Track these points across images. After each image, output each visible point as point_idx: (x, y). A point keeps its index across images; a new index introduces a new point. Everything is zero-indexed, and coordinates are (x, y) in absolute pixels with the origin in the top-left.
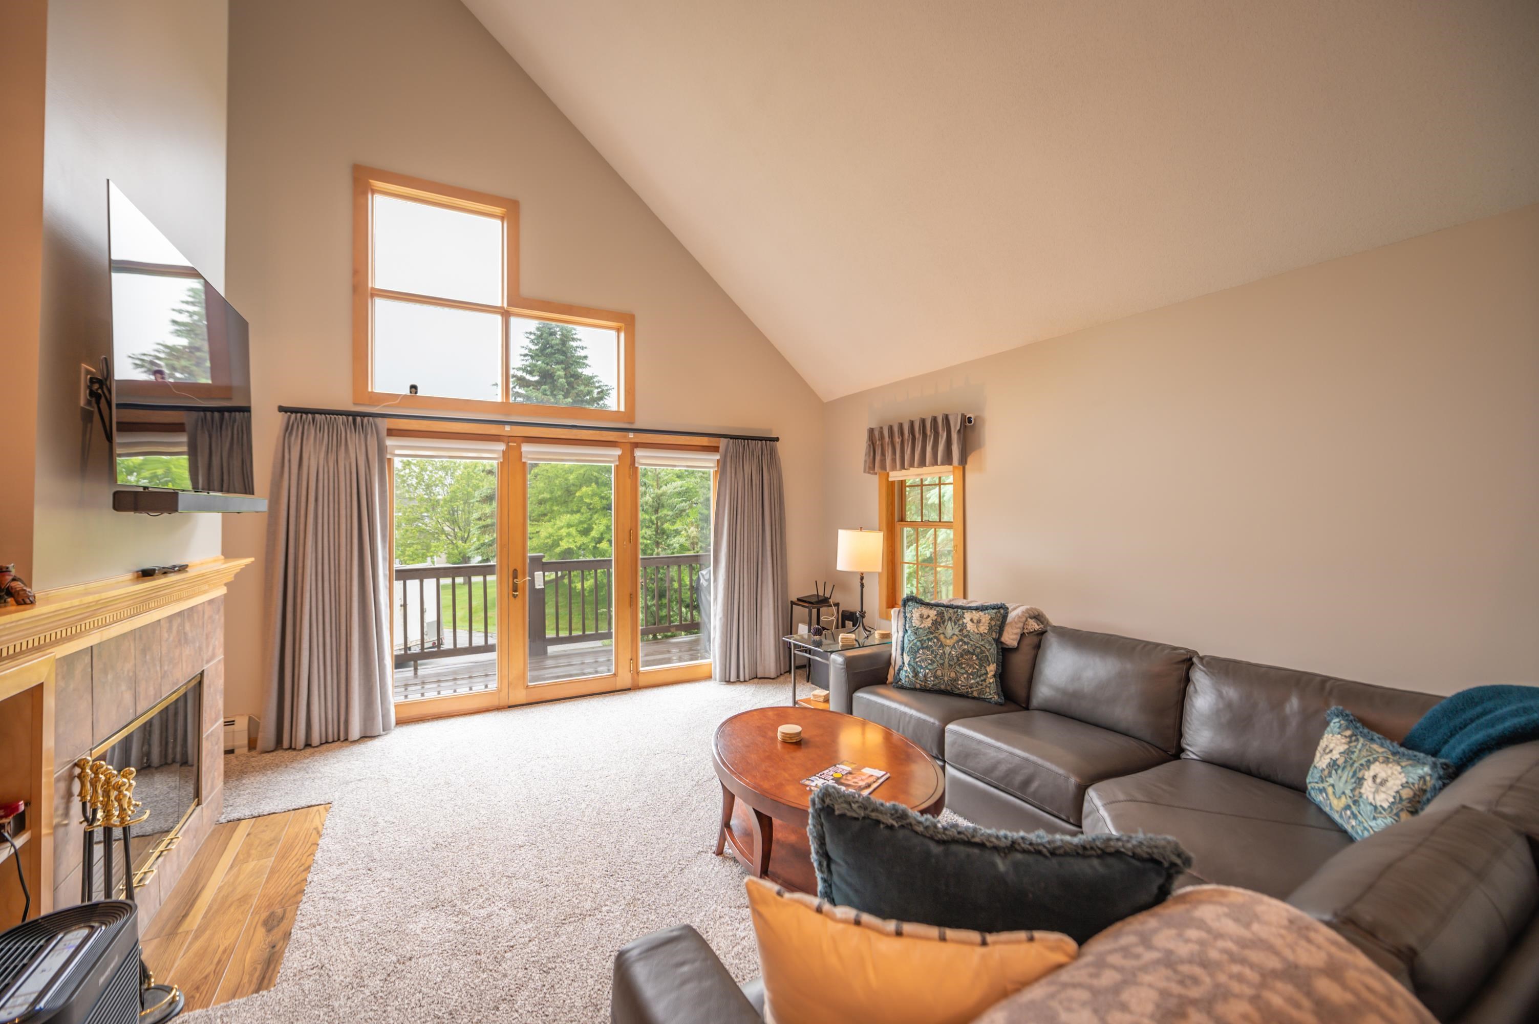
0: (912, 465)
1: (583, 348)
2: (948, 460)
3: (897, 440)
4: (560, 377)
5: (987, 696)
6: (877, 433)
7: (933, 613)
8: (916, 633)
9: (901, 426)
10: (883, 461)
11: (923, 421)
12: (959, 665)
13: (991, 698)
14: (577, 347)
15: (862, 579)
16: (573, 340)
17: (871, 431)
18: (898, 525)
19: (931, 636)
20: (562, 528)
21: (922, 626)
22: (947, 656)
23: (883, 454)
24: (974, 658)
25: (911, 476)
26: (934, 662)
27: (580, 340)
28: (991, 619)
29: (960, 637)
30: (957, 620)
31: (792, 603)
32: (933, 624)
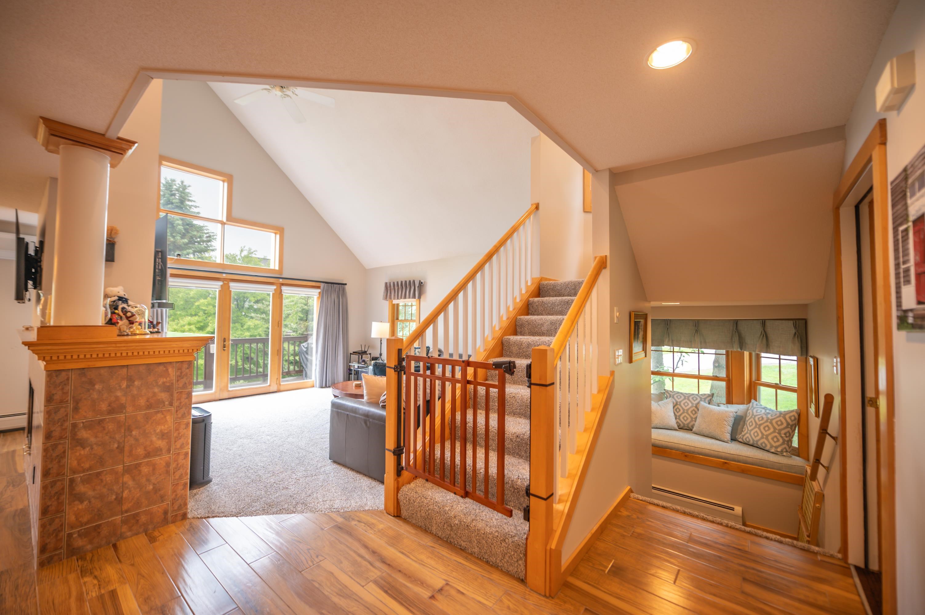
0: (401, 298)
1: (196, 207)
2: (414, 297)
3: (396, 288)
4: (179, 225)
6: (388, 284)
9: (398, 283)
10: (390, 296)
11: (406, 282)
14: (192, 206)
15: (381, 341)
16: (189, 200)
17: (386, 283)
18: (396, 321)
20: (184, 326)
23: (391, 293)
25: (401, 302)
27: (194, 201)
31: (351, 354)
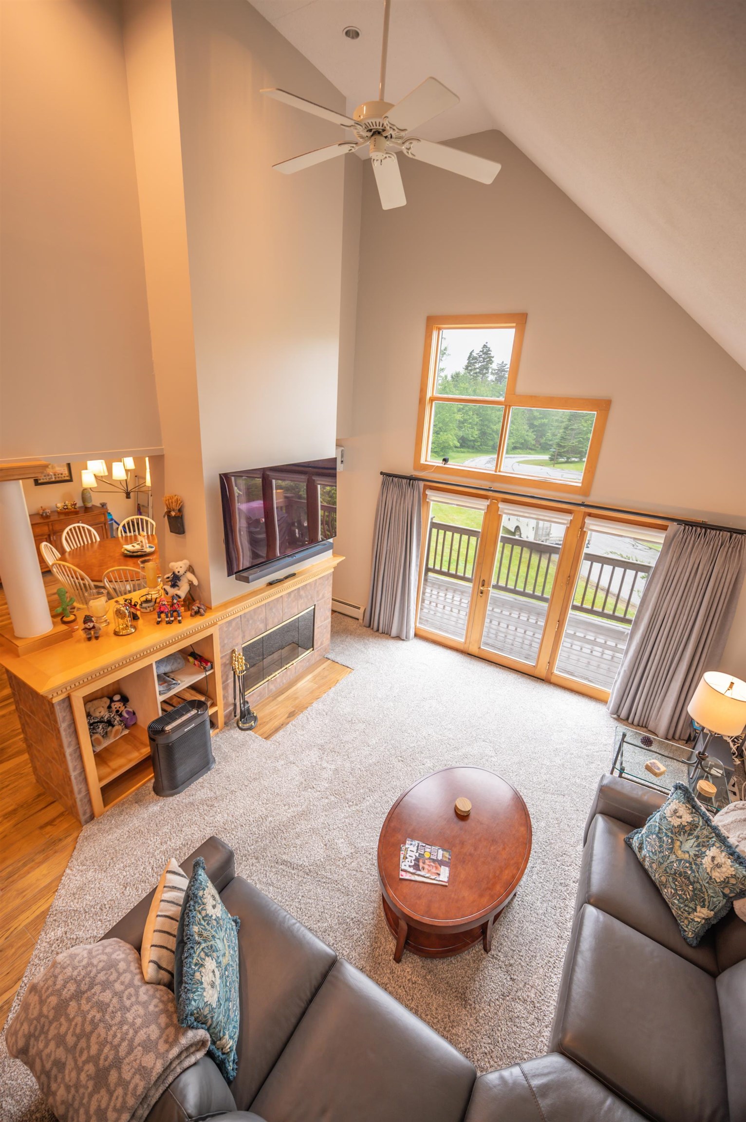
5: (684, 924)
7: (687, 818)
8: (661, 819)
12: (673, 879)
13: (685, 931)
19: (670, 834)
21: (670, 819)
22: (668, 861)
24: (691, 887)
26: (656, 854)
28: (733, 876)
29: (691, 860)
30: (704, 845)
32: (679, 826)
